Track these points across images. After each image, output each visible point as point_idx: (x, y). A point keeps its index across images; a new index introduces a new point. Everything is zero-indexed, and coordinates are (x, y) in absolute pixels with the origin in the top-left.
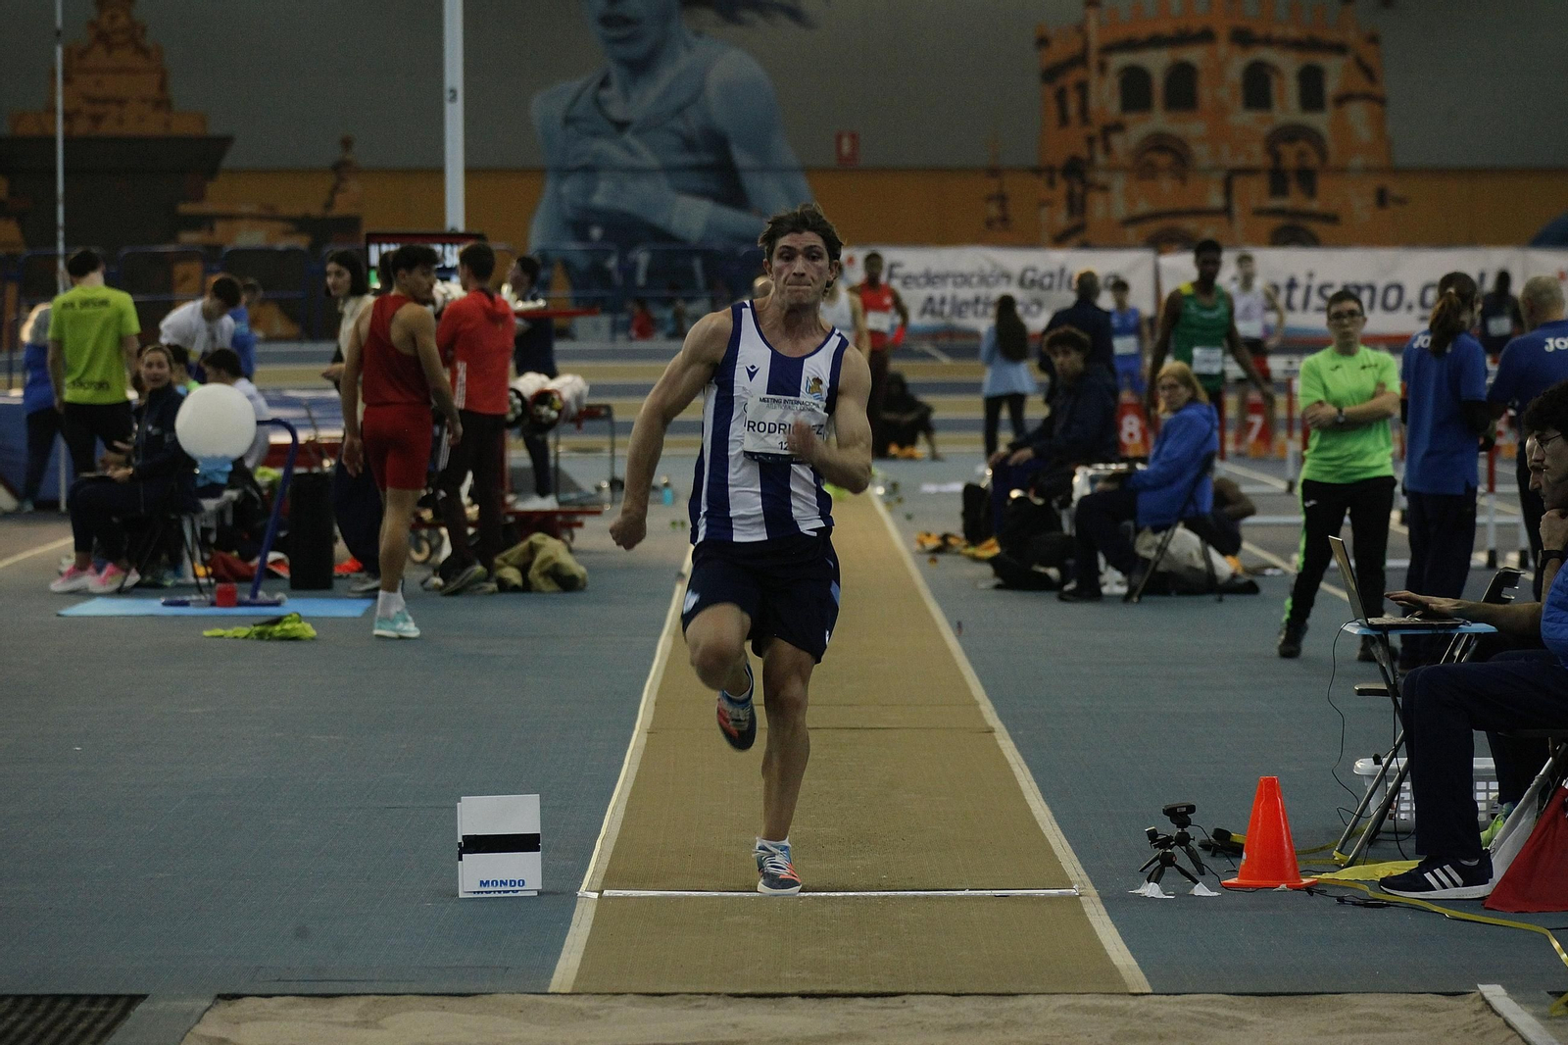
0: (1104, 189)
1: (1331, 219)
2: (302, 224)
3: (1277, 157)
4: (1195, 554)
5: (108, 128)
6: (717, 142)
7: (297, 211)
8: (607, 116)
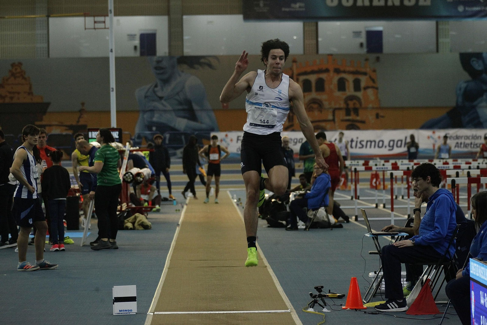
1: (363, 122)
2: (70, 127)
3: (347, 105)
4: (324, 217)
5: (15, 101)
6: (188, 103)
7: (69, 123)
8: (157, 95)
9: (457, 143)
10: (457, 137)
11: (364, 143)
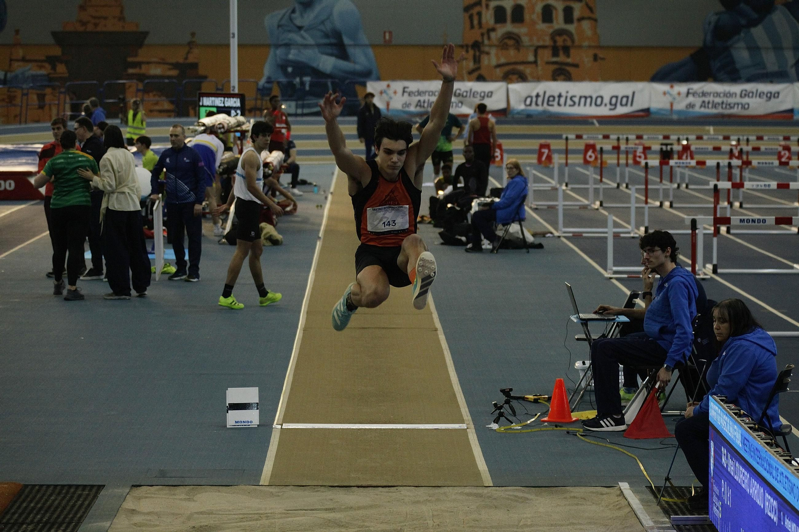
0: (488, 53)
1: (576, 66)
2: (176, 66)
3: (555, 42)
4: (518, 232)
5: (99, 29)
6: (337, 35)
7: (174, 61)
8: (295, 25)
9: (704, 102)
10: (704, 94)
11: (576, 100)
